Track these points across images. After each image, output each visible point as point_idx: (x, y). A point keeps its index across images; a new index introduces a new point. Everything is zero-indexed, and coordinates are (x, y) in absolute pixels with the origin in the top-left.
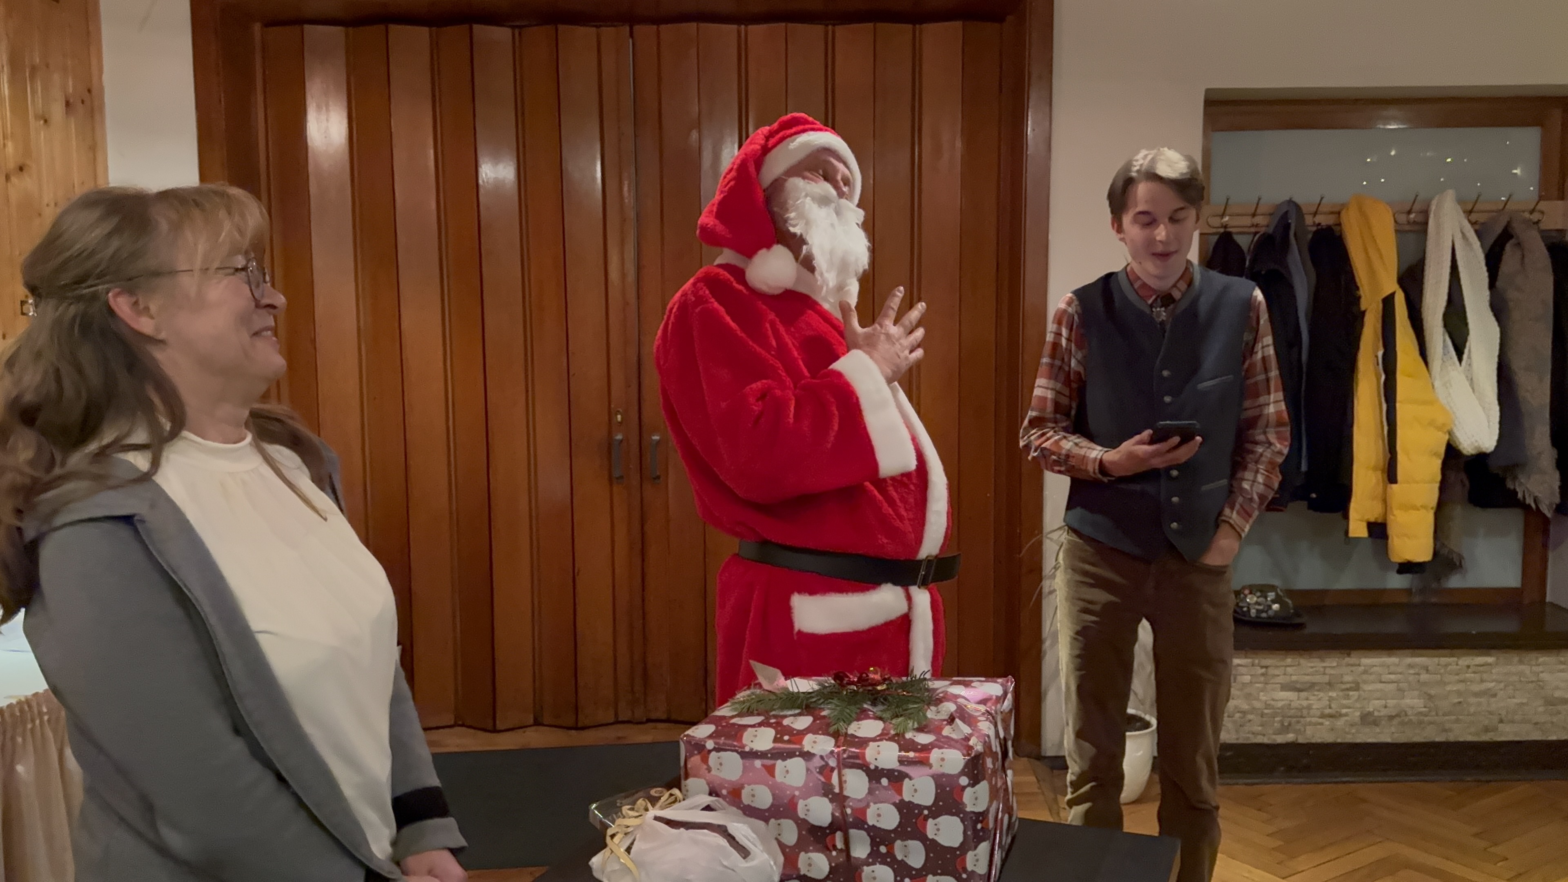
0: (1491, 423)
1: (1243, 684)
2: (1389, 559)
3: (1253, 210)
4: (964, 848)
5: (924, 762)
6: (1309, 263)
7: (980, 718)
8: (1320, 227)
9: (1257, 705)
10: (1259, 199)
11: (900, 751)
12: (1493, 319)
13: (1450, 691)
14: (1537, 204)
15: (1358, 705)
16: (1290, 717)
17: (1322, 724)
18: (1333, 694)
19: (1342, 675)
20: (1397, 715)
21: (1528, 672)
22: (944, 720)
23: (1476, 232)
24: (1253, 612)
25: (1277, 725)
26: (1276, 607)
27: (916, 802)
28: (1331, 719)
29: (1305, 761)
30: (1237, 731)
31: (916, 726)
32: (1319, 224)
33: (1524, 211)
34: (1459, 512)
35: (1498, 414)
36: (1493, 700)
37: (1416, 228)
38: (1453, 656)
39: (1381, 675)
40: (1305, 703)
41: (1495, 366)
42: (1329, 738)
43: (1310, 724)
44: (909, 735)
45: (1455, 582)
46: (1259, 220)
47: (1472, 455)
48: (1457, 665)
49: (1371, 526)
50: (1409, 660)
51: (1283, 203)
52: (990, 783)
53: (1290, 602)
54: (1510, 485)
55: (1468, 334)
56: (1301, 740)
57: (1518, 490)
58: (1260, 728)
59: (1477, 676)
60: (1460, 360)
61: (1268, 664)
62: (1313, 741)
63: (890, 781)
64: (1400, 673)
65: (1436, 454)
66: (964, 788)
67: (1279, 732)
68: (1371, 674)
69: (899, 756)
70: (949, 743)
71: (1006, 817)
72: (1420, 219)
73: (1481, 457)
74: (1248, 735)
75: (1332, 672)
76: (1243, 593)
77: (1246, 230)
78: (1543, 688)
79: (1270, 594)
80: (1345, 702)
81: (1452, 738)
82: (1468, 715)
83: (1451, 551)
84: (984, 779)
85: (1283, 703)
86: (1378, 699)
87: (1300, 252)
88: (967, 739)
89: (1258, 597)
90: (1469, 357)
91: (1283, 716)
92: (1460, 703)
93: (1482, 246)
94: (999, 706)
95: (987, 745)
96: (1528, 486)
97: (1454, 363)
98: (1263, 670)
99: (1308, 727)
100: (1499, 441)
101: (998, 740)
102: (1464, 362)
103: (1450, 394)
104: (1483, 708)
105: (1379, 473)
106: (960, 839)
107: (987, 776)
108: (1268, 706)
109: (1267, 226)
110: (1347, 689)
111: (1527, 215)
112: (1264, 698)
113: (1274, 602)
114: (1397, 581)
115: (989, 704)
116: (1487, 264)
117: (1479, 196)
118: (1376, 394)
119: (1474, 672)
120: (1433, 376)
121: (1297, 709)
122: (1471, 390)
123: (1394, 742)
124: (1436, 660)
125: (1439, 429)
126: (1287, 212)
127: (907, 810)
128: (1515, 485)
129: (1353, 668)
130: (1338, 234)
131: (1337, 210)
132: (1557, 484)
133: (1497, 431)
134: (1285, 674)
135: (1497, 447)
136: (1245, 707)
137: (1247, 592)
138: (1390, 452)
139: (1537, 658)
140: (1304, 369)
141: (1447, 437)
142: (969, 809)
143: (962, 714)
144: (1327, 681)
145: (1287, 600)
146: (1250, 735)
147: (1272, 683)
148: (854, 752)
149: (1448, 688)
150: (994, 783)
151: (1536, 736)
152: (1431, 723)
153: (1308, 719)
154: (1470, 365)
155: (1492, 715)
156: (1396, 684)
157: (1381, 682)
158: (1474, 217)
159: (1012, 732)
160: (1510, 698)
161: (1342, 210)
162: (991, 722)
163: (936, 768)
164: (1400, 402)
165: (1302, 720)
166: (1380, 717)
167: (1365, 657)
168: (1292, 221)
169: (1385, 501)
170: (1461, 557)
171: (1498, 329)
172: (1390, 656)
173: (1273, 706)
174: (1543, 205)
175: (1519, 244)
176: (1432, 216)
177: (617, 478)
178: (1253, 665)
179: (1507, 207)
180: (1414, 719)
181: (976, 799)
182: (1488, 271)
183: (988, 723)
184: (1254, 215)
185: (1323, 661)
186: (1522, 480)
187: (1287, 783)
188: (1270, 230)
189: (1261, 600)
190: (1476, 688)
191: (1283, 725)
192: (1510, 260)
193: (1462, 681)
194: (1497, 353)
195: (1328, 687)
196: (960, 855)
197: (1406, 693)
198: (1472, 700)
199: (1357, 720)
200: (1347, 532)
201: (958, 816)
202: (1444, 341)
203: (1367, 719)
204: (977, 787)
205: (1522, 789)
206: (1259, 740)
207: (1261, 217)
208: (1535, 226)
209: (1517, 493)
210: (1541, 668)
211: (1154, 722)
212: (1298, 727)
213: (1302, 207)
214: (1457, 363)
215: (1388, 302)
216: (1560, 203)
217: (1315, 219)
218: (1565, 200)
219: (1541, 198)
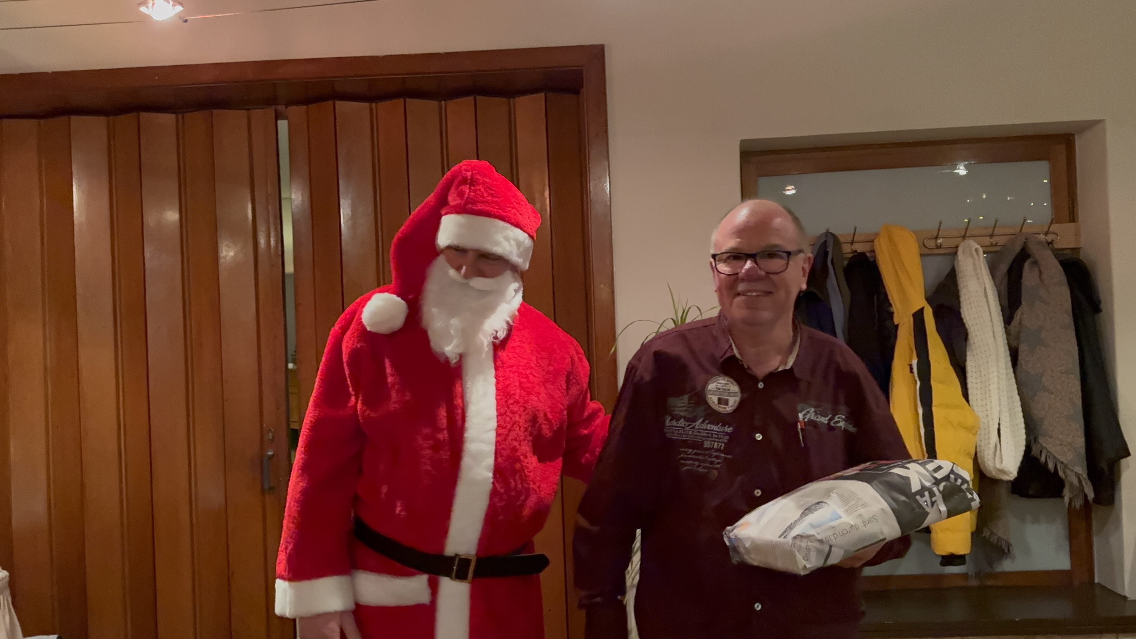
2: (934, 552)
6: (845, 286)
8: (856, 254)
14: (1050, 227)
32: (856, 251)
33: (1039, 234)
37: (943, 251)
51: (822, 234)
83: (997, 539)
87: (836, 276)
111: (1042, 237)
117: (996, 221)
118: (911, 400)
125: (969, 430)
126: (825, 241)
130: (872, 260)
131: (870, 239)
158: (994, 240)
161: (876, 238)
164: (935, 406)
168: (830, 250)
170: (1009, 544)
174: (1055, 228)
175: (1036, 263)
179: (1023, 230)
208: (1051, 246)
213: (840, 238)
215: (918, 316)
216: (1072, 224)
217: (853, 247)
218: (1078, 222)
219: (1054, 221)
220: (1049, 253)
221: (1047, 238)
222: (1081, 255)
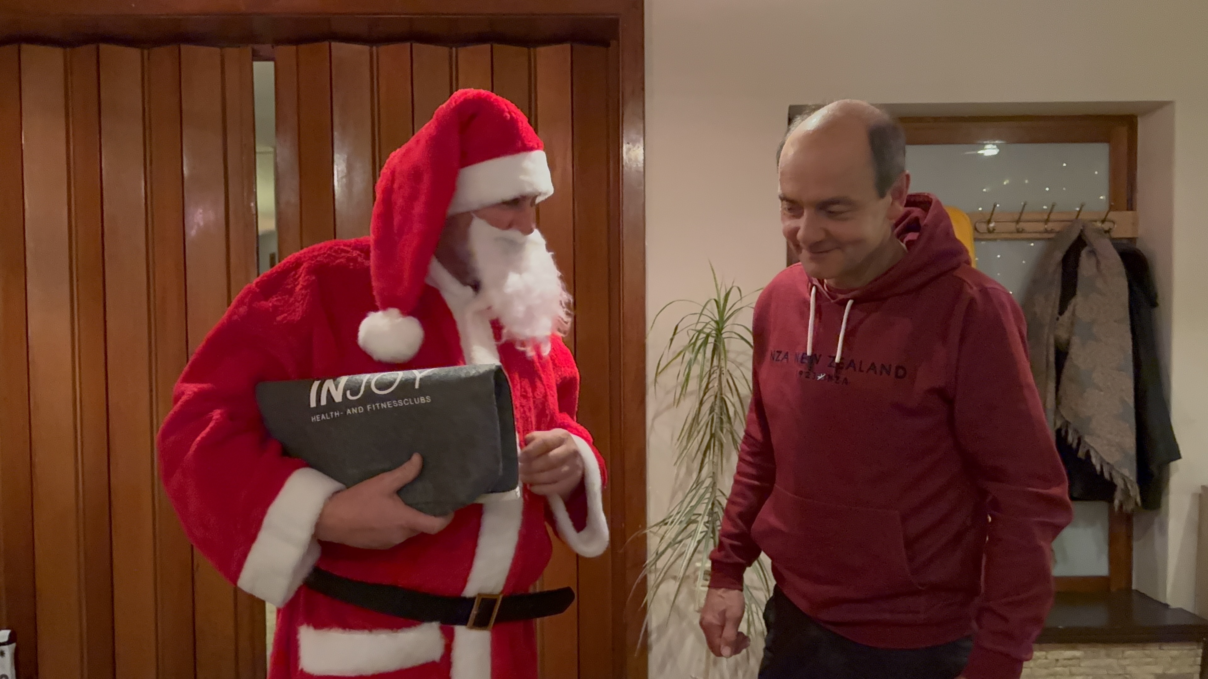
21: (1115, 665)
33: (1096, 221)
37: (994, 236)
38: (1041, 650)
48: (1046, 658)
72: (1000, 227)
111: (1099, 224)
119: (1062, 666)
158: (1050, 226)
175: (1093, 251)
179: (1080, 217)
192: (1086, 265)
208: (1107, 234)
210: (1127, 662)
216: (1130, 213)
218: (1135, 210)
219: (1112, 208)
220: (1107, 242)
221: (1103, 226)
222: (1139, 246)
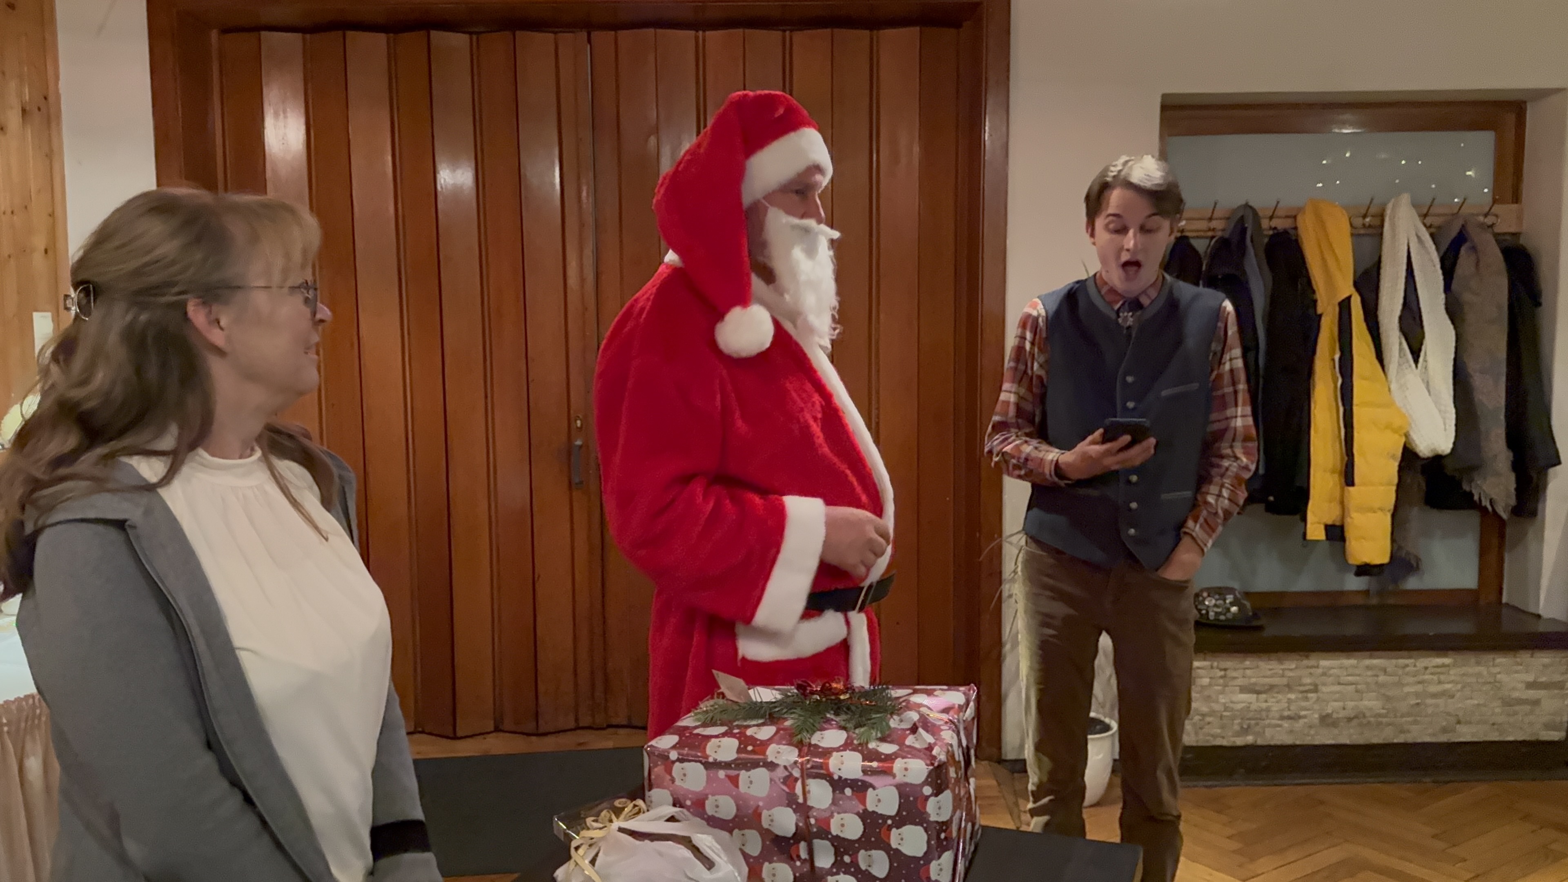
0: (1447, 426)
1: (1203, 687)
2: (1346, 561)
3: (1209, 215)
4: (928, 857)
5: (887, 772)
6: (1266, 268)
7: (942, 727)
8: (1276, 231)
9: (1216, 707)
10: (1216, 204)
11: (863, 761)
12: (1449, 322)
13: (1408, 692)
14: (1491, 208)
15: (1316, 707)
16: (1250, 719)
17: (1280, 726)
18: (1292, 696)
19: (1300, 678)
20: (1356, 717)
21: (1485, 673)
22: (908, 730)
23: (1432, 235)
24: (1212, 615)
25: (1236, 727)
26: (1234, 609)
27: (880, 812)
28: (1290, 721)
29: (1263, 764)
30: (1196, 734)
31: (879, 735)
32: (1275, 228)
33: (1478, 215)
34: (1416, 514)
35: (1454, 416)
36: (1450, 701)
37: (1370, 231)
38: (1410, 657)
39: (1339, 676)
40: (1264, 705)
41: (1451, 369)
42: (1288, 740)
43: (1269, 726)
44: (872, 745)
45: (1412, 583)
46: (1214, 224)
47: (1428, 458)
48: (1415, 666)
49: (1329, 528)
50: (1368, 662)
51: (1239, 208)
52: (953, 791)
53: (1248, 604)
54: (1466, 487)
55: (1423, 337)
56: (1260, 742)
57: (1474, 491)
58: (1219, 731)
59: (1435, 678)
60: (1416, 361)
61: (1227, 667)
62: (1272, 743)
63: (853, 790)
64: (1359, 675)
65: (1393, 457)
66: (927, 798)
67: (1238, 734)
68: (1330, 676)
69: (863, 766)
70: (912, 752)
71: (970, 825)
72: (1377, 222)
73: (1438, 459)
74: (1207, 738)
75: (1291, 674)
76: (1202, 596)
77: (1202, 234)
78: (1499, 689)
79: (1228, 596)
80: (1304, 704)
81: (1409, 738)
82: (1425, 716)
83: (1408, 553)
84: (947, 788)
85: (1243, 705)
86: (1335, 701)
87: (1256, 255)
88: (930, 748)
89: (1217, 600)
90: (1425, 361)
91: (1242, 719)
92: (1418, 704)
93: (1438, 249)
94: (961, 714)
95: (951, 755)
96: (1484, 488)
97: (1410, 366)
98: (1222, 673)
99: (1267, 730)
100: (1454, 443)
101: (960, 750)
102: (1420, 365)
103: (1406, 397)
104: (1441, 710)
105: (1336, 477)
106: (925, 849)
107: (950, 786)
108: (1226, 709)
109: (1223, 230)
110: (1306, 692)
111: (1481, 219)
112: (1223, 701)
113: (1232, 604)
114: (1354, 583)
115: (951, 713)
116: (1443, 267)
117: (1434, 199)
118: (1333, 399)
119: (1432, 674)
120: (1389, 379)
121: (1256, 711)
122: (1427, 393)
123: (1352, 743)
124: (1394, 661)
125: (1395, 431)
126: (1242, 216)
127: (870, 820)
128: (1471, 487)
129: (1312, 671)
130: (1294, 238)
131: (1293, 214)
132: (1512, 486)
133: (1453, 434)
134: (1244, 677)
135: (1453, 449)
136: (1205, 709)
137: (1205, 594)
138: (1347, 455)
139: (1494, 659)
140: (1261, 372)
141: (1403, 440)
142: (933, 818)
143: (925, 723)
144: (1286, 683)
145: (1245, 602)
146: (1211, 739)
147: (1232, 686)
148: (817, 762)
149: (1407, 689)
150: (957, 792)
151: (1494, 737)
152: (1390, 724)
153: (1267, 722)
154: (1426, 368)
155: (1450, 716)
156: (1354, 686)
157: (1339, 684)
158: (1428, 221)
159: (975, 741)
160: (1468, 699)
161: (1298, 214)
162: (953, 731)
163: (900, 778)
164: (1357, 405)
165: (1262, 722)
166: (1338, 718)
167: (1324, 659)
168: (1249, 225)
169: (1342, 503)
170: (1418, 560)
171: (1453, 333)
172: (1348, 658)
173: (1233, 709)
174: (1497, 209)
175: (1474, 249)
176: (1387, 219)
177: (576, 484)
178: (1212, 667)
179: (1461, 211)
180: (1372, 719)
181: (940, 808)
182: (1444, 274)
183: (950, 732)
184: (1210, 219)
185: (1282, 664)
186: (1479, 482)
187: (1247, 785)
188: (1227, 235)
189: (1220, 602)
190: (1433, 689)
191: (1242, 727)
192: (1465, 264)
193: (1419, 683)
194: (1452, 356)
195: (1287, 689)
196: (924, 865)
197: (1364, 695)
198: (1429, 701)
199: (1317, 721)
200: (1305, 534)
201: (922, 826)
202: (1401, 344)
203: (1326, 720)
204: (940, 797)
205: (1480, 789)
206: (1218, 742)
207: (1219, 221)
208: (1490, 229)
209: (1472, 495)
210: (1497, 670)
211: (1115, 726)
212: (1257, 729)
213: (1259, 211)
214: (1413, 365)
215: (1345, 306)
216: (1514, 206)
217: (1271, 223)
218: (1521, 202)
219: (1495, 201)
220: (1489, 237)
221: (1486, 220)
222: (1522, 241)
